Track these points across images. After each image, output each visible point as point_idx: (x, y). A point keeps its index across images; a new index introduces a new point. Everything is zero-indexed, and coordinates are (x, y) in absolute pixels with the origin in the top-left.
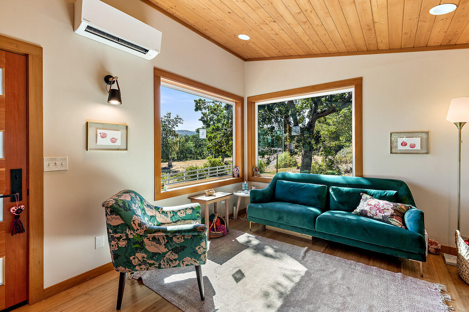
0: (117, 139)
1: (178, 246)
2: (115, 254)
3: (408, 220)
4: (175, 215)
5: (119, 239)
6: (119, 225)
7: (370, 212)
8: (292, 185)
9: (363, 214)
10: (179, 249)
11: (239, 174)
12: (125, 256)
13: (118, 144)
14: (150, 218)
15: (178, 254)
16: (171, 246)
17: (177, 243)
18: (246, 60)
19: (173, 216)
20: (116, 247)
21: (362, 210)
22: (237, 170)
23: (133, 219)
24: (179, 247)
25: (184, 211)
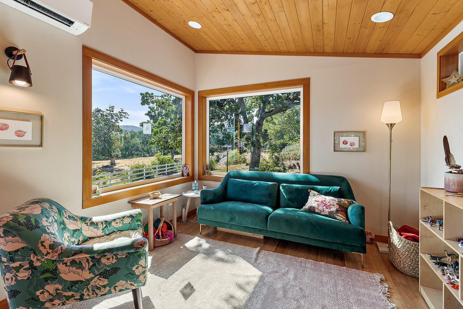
0: (25, 132)
1: (108, 269)
2: (12, 290)
3: (351, 215)
4: (108, 226)
5: (18, 269)
6: (18, 251)
7: (318, 209)
8: (244, 184)
9: (311, 210)
10: (110, 272)
11: (188, 173)
12: (27, 291)
13: (28, 137)
14: (72, 233)
15: (108, 279)
16: (98, 270)
17: (107, 264)
18: (196, 51)
19: (105, 227)
20: (13, 280)
21: (311, 207)
22: (186, 169)
23: (42, 240)
24: (110, 270)
25: (121, 221)
